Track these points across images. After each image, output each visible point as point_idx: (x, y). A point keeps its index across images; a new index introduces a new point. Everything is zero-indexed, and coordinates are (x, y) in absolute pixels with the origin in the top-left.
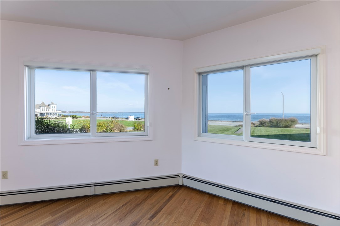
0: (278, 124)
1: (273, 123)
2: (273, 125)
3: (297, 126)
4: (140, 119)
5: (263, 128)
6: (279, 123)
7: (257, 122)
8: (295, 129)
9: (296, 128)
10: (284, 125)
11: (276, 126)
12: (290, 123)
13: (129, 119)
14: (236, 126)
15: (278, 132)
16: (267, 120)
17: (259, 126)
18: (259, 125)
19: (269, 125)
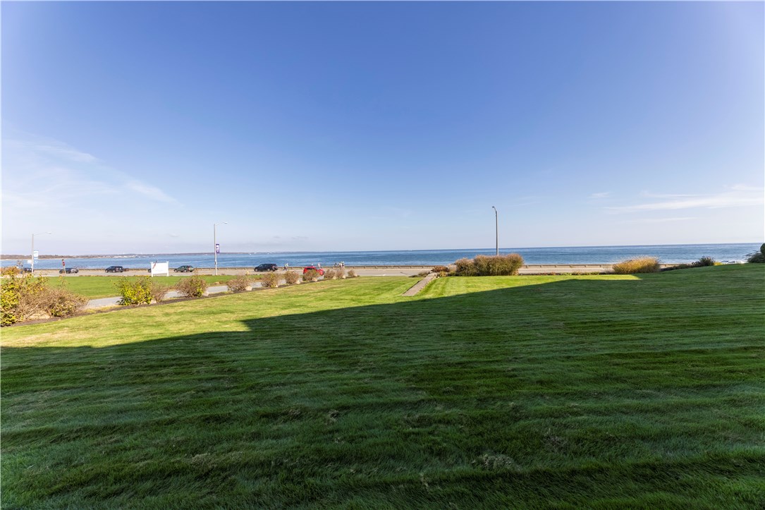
0: (490, 268)
1: (481, 266)
2: (481, 271)
3: (521, 270)
4: (190, 269)
5: (463, 279)
6: (491, 266)
7: (452, 266)
8: (519, 277)
9: (520, 275)
10: (500, 271)
11: (488, 273)
12: (510, 265)
13: (154, 272)
14: (414, 277)
15: (489, 285)
16: (471, 261)
17: (457, 275)
18: (457, 271)
19: (475, 271)
